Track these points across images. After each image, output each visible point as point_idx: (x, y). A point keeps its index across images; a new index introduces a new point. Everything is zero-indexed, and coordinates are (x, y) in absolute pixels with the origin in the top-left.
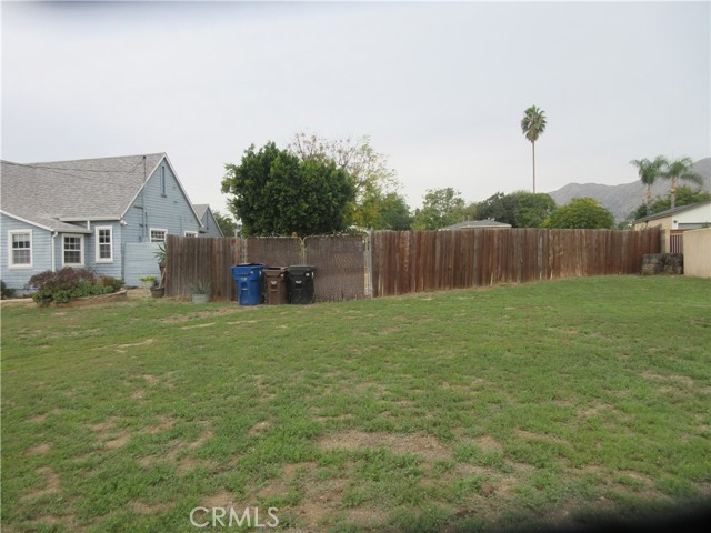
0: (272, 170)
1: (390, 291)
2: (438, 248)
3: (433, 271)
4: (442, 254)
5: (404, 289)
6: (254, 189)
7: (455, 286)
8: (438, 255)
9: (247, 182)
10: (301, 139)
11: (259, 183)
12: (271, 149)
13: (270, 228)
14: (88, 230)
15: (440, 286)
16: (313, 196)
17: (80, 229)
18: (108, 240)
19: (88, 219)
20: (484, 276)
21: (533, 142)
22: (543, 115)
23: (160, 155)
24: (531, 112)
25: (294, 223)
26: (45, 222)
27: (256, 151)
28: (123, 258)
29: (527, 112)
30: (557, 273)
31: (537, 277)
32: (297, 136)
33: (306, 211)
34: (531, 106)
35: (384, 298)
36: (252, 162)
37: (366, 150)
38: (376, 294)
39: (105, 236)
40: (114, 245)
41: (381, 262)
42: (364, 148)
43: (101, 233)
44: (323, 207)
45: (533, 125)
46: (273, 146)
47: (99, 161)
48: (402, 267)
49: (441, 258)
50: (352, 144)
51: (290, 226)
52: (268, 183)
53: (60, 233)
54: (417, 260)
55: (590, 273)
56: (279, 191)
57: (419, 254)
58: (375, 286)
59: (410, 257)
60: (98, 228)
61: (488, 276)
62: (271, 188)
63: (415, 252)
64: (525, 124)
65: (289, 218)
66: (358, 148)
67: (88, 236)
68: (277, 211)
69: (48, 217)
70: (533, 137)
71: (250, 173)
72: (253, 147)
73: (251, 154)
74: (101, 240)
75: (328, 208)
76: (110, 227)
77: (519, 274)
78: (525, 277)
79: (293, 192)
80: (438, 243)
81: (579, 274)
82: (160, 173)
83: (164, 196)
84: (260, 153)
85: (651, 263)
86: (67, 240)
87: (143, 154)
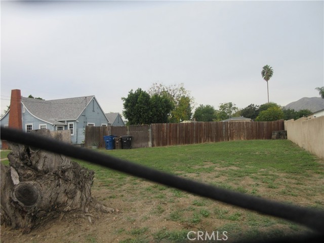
0: (138, 99)
1: (158, 145)
2: (178, 129)
3: (176, 138)
4: (180, 131)
5: (164, 144)
6: (132, 107)
7: (186, 143)
8: (178, 132)
9: (129, 104)
10: (155, 86)
11: (133, 105)
12: (140, 91)
13: (138, 122)
14: (66, 124)
15: (179, 143)
16: (154, 109)
17: (63, 124)
18: (72, 128)
19: (66, 120)
20: (199, 140)
21: (267, 81)
22: (271, 69)
23: (92, 96)
24: (266, 68)
25: (147, 120)
26: (51, 121)
27: (134, 92)
28: (77, 134)
29: (264, 68)
30: (232, 138)
31: (223, 140)
32: (154, 84)
33: (151, 115)
34: (266, 65)
35: (156, 147)
36: (131, 97)
37: (182, 89)
38: (153, 145)
39: (71, 126)
40: (74, 129)
41: (155, 134)
42: (181, 88)
43: (70, 125)
44: (158, 114)
45: (267, 73)
46: (141, 89)
47: (72, 99)
48: (163, 136)
49: (179, 133)
50: (176, 87)
51: (146, 121)
52: (137, 105)
53: (56, 125)
54: (170, 134)
55: (248, 139)
56: (141, 108)
57: (170, 132)
58: (153, 143)
59: (166, 132)
60: (69, 123)
61: (200, 140)
62: (138, 106)
63: (168, 131)
64: (263, 73)
65: (145, 118)
66: (179, 88)
67: (66, 126)
68: (140, 115)
69: (53, 119)
70: (267, 79)
71: (130, 101)
72: (132, 90)
73: (131, 93)
74: (70, 128)
75: (160, 113)
76: (73, 123)
77: (214, 138)
78: (217, 140)
79: (146, 107)
80: (178, 128)
81: (242, 139)
82: (92, 103)
83: (94, 111)
84: (135, 93)
85: (275, 134)
86: (58, 127)
87: (86, 96)
